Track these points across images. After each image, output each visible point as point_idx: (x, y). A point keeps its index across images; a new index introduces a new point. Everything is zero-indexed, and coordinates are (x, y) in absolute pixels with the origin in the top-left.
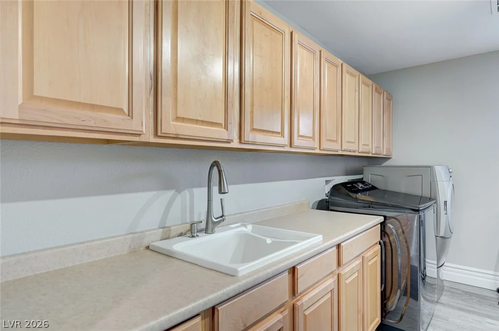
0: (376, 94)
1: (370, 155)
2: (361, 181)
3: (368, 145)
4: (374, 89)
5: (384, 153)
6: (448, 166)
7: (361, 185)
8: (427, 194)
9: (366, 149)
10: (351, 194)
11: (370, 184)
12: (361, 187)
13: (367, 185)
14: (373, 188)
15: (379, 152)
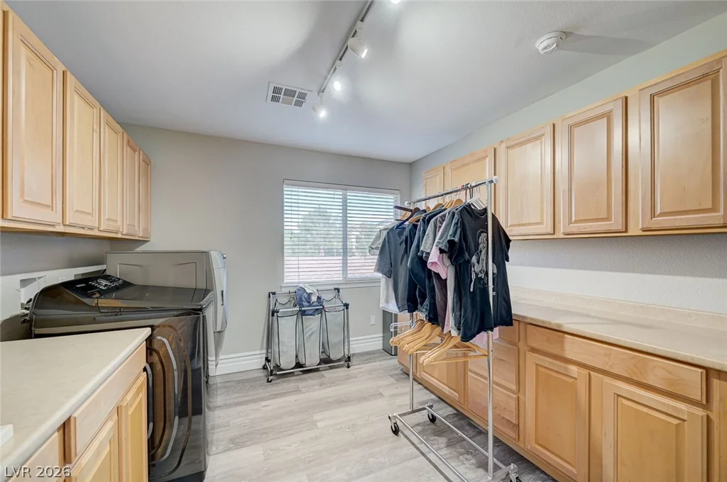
0: (128, 150)
1: (119, 236)
2: (102, 275)
3: (117, 221)
4: (125, 142)
5: (139, 234)
6: (220, 252)
7: (104, 282)
8: (202, 285)
9: (112, 226)
10: (87, 300)
11: (119, 279)
12: (106, 285)
13: (115, 281)
14: (126, 284)
15: (133, 233)
